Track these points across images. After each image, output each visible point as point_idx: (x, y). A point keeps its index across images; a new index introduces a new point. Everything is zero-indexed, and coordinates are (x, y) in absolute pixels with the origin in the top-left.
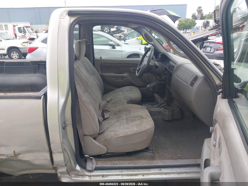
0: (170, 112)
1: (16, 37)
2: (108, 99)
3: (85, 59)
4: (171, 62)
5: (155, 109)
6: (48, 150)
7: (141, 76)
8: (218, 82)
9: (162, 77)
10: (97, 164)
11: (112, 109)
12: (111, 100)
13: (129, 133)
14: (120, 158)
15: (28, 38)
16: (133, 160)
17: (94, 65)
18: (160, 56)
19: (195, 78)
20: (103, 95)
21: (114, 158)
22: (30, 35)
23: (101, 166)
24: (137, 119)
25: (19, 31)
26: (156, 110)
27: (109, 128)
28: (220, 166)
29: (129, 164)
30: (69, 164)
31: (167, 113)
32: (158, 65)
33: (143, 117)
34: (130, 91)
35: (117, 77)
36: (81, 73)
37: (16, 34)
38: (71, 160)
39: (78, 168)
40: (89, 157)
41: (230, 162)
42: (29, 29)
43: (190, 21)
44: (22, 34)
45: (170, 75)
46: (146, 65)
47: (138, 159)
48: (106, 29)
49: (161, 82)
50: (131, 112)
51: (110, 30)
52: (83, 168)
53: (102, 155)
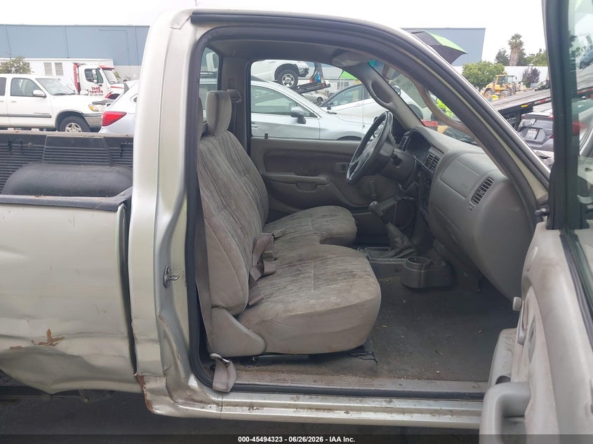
0: (423, 268)
1: (79, 89)
2: (277, 232)
3: (229, 136)
4: (431, 150)
5: (388, 260)
6: (126, 334)
7: (357, 180)
8: (540, 193)
9: (409, 185)
10: (238, 377)
11: (284, 253)
12: (284, 234)
13: (319, 309)
14: (294, 367)
15: (106, 93)
16: (324, 374)
17: (249, 153)
18: (407, 137)
19: (486, 183)
20: (267, 223)
21: (279, 367)
22: (112, 87)
23: (247, 383)
24: (341, 278)
25: (87, 76)
26: (389, 263)
27: (272, 294)
28: (528, 384)
29: (315, 381)
30: (172, 371)
31: (415, 270)
32: (400, 156)
33: (355, 275)
34: (331, 216)
35: (302, 182)
36: (215, 164)
37: (79, 84)
38: (179, 362)
39: (193, 382)
40: (222, 360)
41: (548, 364)
42: (111, 73)
43: (490, 68)
44: (94, 85)
45: (428, 179)
46: (370, 155)
47: (337, 372)
48: (287, 78)
49: (406, 198)
50: (328, 263)
51: (296, 82)
52: (206, 385)
53: (251, 357)
